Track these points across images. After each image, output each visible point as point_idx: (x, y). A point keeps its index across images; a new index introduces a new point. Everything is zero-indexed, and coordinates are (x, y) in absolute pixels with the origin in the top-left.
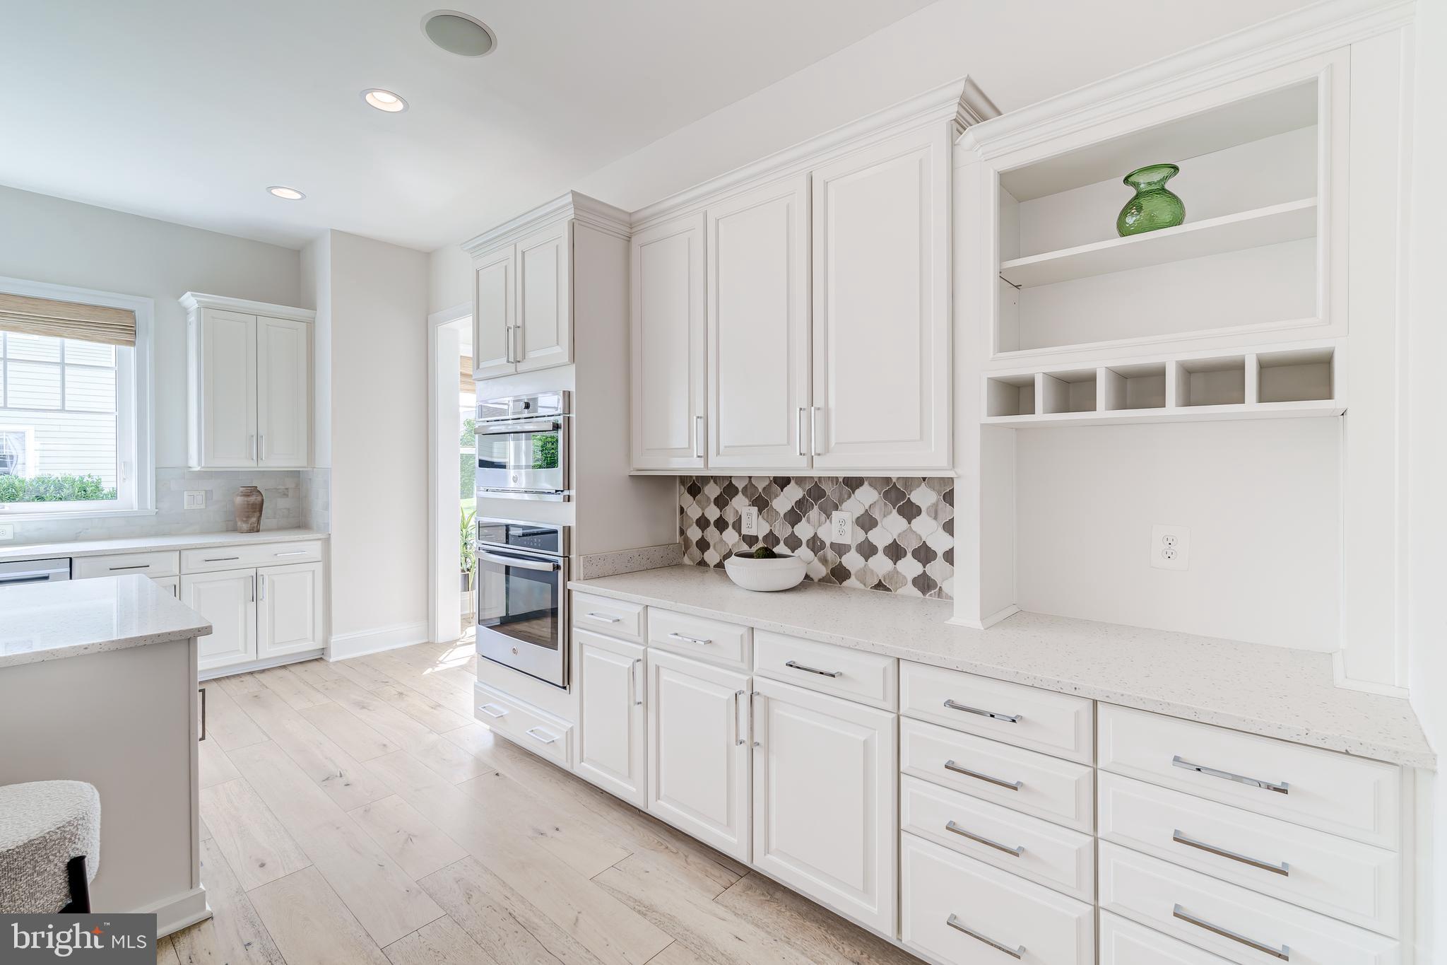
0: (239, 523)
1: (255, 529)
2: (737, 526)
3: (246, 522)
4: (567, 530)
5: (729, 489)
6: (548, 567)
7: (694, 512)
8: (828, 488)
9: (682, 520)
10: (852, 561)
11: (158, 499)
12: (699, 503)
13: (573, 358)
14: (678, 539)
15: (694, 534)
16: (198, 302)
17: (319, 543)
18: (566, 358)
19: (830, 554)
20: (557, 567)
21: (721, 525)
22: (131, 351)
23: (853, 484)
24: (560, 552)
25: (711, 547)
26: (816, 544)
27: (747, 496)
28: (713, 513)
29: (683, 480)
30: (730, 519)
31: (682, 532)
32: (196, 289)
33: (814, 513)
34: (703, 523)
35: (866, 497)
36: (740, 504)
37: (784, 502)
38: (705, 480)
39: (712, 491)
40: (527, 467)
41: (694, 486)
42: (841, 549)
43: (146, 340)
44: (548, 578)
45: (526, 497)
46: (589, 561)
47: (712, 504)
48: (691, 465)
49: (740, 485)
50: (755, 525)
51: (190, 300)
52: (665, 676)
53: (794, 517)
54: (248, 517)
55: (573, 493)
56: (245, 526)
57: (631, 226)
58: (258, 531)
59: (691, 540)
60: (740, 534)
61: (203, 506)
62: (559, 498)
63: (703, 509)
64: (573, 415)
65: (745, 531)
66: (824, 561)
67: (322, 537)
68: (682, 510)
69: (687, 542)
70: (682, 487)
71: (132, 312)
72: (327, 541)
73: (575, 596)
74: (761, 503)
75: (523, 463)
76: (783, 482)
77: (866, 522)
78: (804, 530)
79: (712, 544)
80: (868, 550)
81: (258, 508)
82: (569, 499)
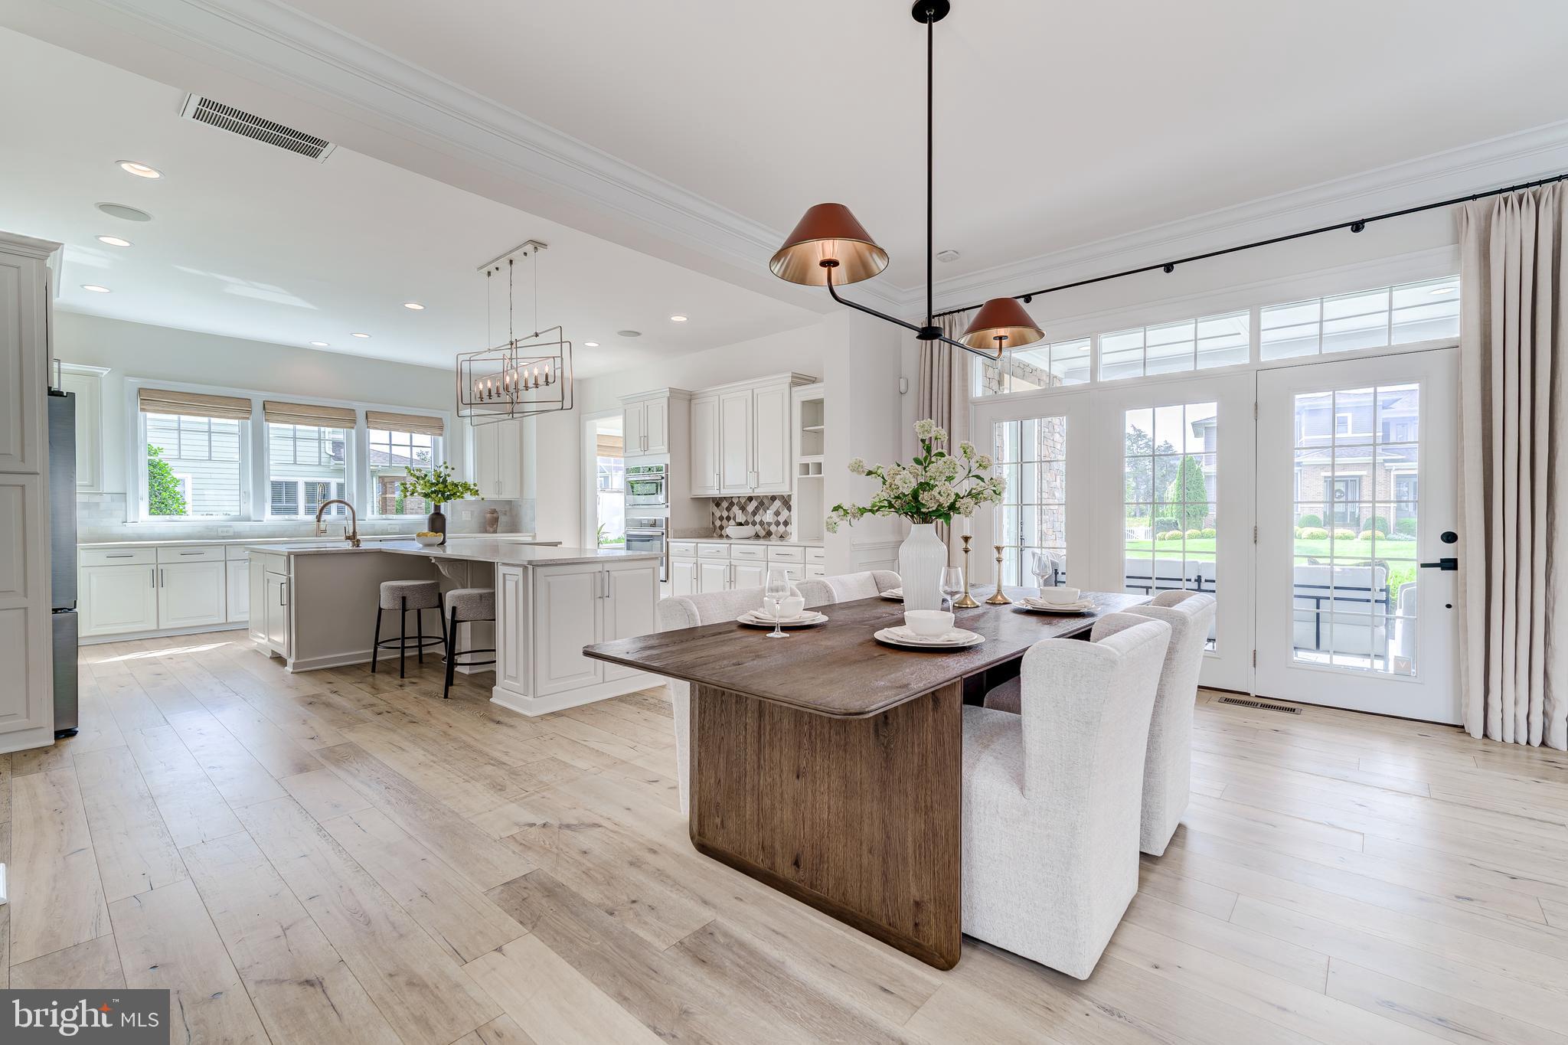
0: (488, 529)
1: (497, 530)
2: (734, 519)
3: (491, 527)
4: (667, 519)
5: (730, 502)
6: (659, 533)
7: (717, 512)
8: (765, 501)
9: (713, 517)
10: (773, 528)
12: (719, 509)
13: (669, 451)
14: (711, 526)
15: (718, 523)
18: (666, 451)
19: (766, 526)
20: (663, 534)
21: (728, 518)
22: (441, 439)
23: (773, 498)
24: (664, 527)
25: (725, 528)
26: (762, 523)
27: (737, 505)
28: (725, 514)
29: (712, 499)
30: (732, 516)
31: (713, 523)
33: (761, 511)
34: (721, 518)
35: (777, 503)
36: (735, 509)
37: (751, 507)
38: (722, 499)
39: (725, 504)
41: (717, 502)
42: (769, 524)
43: (447, 431)
44: (660, 538)
46: (675, 531)
47: (725, 509)
48: (714, 493)
49: (735, 501)
50: (741, 518)
52: (704, 566)
53: (754, 513)
54: (493, 525)
55: (669, 504)
56: (491, 530)
57: (691, 396)
59: (717, 526)
61: (470, 519)
62: (664, 506)
63: (721, 511)
64: (669, 473)
65: (737, 519)
66: (764, 529)
67: (531, 534)
68: (713, 512)
69: (715, 526)
70: (711, 502)
71: (441, 419)
73: (670, 544)
74: (743, 509)
76: (750, 499)
77: (777, 514)
78: (757, 518)
79: (725, 526)
80: (778, 524)
81: (496, 520)
82: (667, 506)
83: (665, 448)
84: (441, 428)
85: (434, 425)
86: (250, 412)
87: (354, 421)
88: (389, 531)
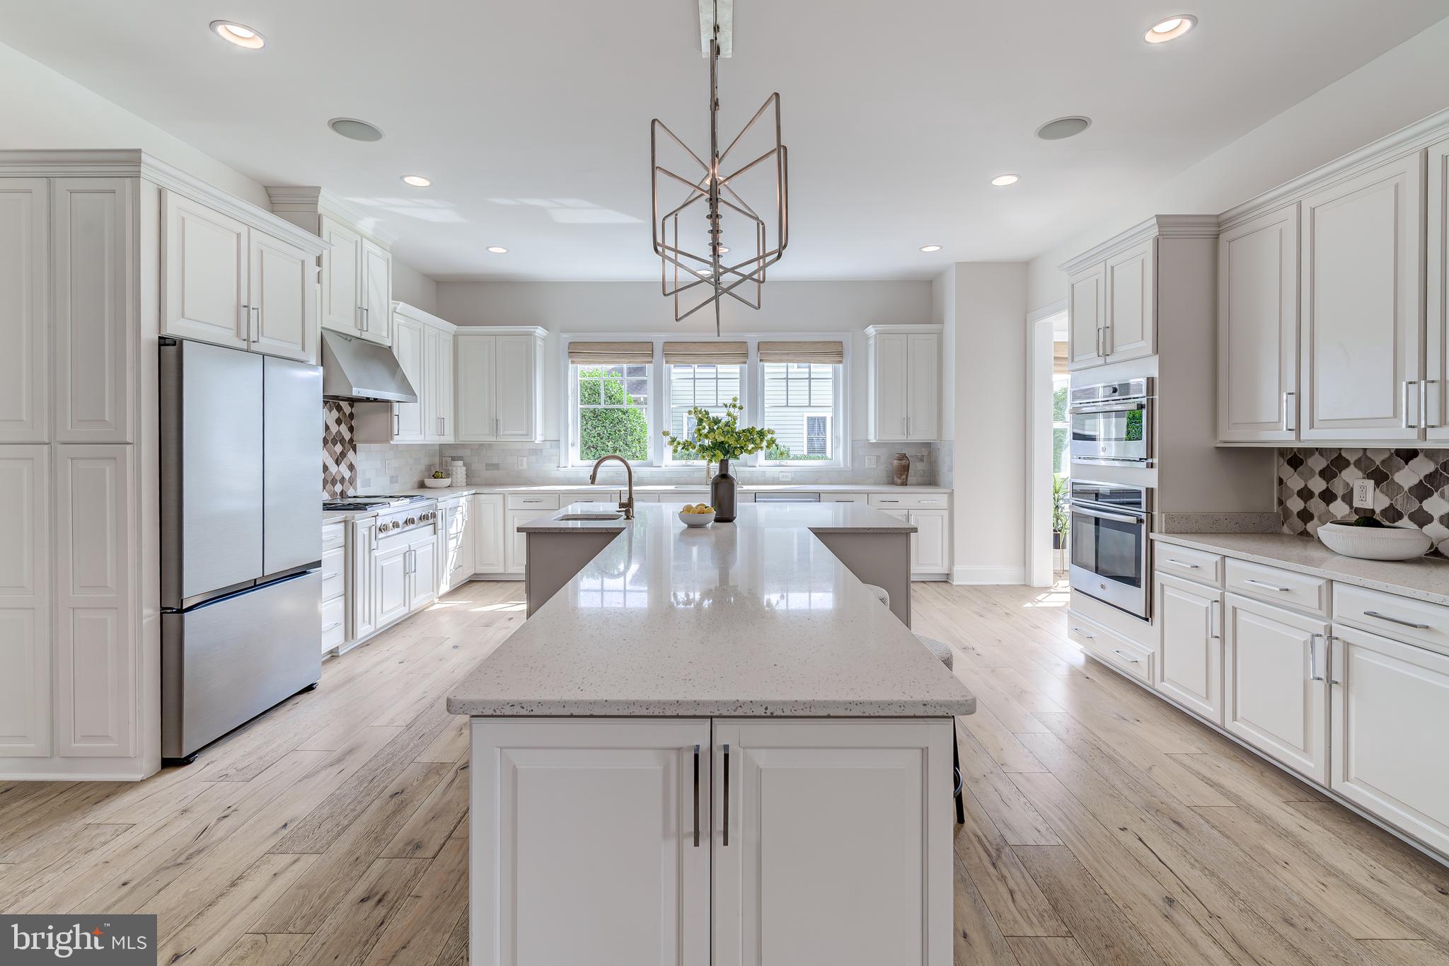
0: (896, 479)
1: (904, 484)
2: (1348, 498)
3: (899, 478)
4: (1150, 492)
5: (1336, 461)
6: (1132, 520)
7: (1295, 482)
9: (1280, 491)
11: (853, 460)
12: (1301, 475)
13: (1157, 352)
14: (1276, 508)
15: (1296, 505)
16: (876, 331)
17: (946, 496)
18: (1149, 350)
20: (1140, 521)
21: (1328, 497)
22: (840, 366)
24: (1144, 509)
25: (1315, 518)
27: (1360, 469)
28: (1318, 485)
29: (1282, 452)
30: (1339, 490)
31: (1281, 502)
32: (875, 322)
34: (1306, 494)
36: (1352, 476)
37: (1409, 475)
38: (1309, 452)
39: (1318, 463)
40: (1116, 439)
41: (1296, 458)
43: (847, 359)
44: (1134, 529)
45: (1117, 464)
46: (1170, 518)
47: (1317, 476)
48: (1282, 436)
49: (1352, 459)
50: (1370, 497)
51: (871, 330)
52: (1241, 616)
53: (1421, 491)
54: (901, 475)
55: (1156, 461)
56: (899, 481)
57: (1219, 225)
58: (906, 485)
59: (1292, 511)
60: (1351, 506)
61: (875, 466)
62: (1144, 464)
63: (1306, 481)
64: (1156, 397)
65: (1356, 504)
67: (946, 491)
68: (1281, 481)
69: (1286, 513)
70: (1282, 460)
71: (841, 342)
72: (951, 494)
73: (1157, 546)
74: (1379, 476)
75: (1113, 436)
76: (1408, 455)
78: (1436, 506)
79: (1316, 515)
81: (906, 469)
82: (1151, 465)
83: (1147, 345)
84: (840, 354)
85: (834, 351)
86: (652, 355)
87: (746, 355)
88: (781, 479)
